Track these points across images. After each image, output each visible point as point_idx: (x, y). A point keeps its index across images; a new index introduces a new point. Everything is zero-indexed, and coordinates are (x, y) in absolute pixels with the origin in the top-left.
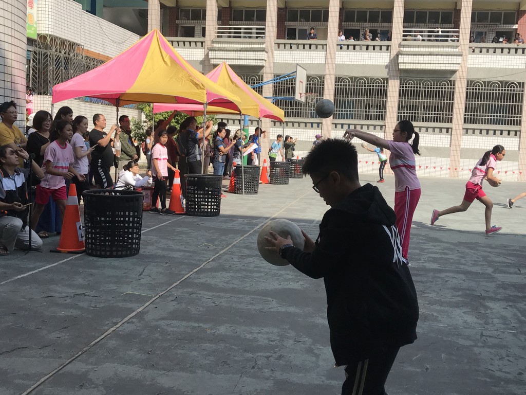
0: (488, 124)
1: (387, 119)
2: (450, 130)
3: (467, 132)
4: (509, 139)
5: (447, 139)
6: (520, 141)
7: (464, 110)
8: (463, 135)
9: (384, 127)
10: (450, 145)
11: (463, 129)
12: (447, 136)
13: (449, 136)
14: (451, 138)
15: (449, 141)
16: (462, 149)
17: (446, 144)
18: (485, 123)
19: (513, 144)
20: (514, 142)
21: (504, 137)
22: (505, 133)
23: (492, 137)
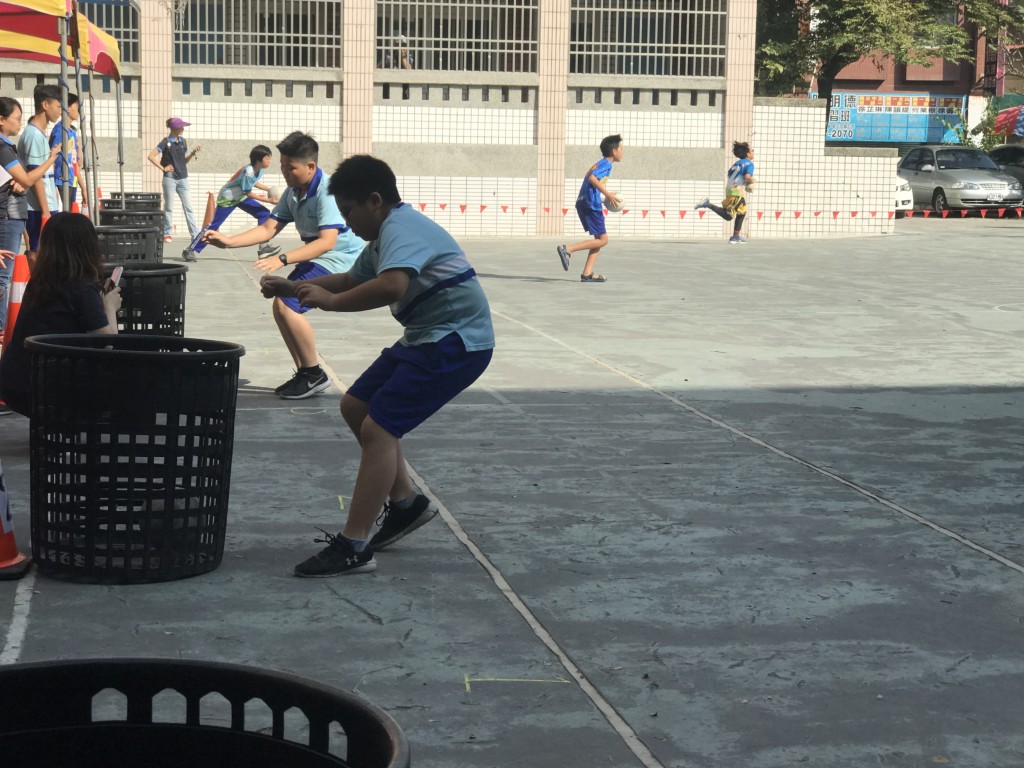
0: (636, 72)
1: (347, 62)
2: (532, 93)
3: (579, 99)
4: (695, 115)
5: (523, 120)
6: (724, 120)
7: (567, 33)
8: (570, 107)
9: (336, 88)
10: (536, 139)
11: (570, 88)
12: (524, 112)
13: (531, 112)
14: (536, 117)
15: (531, 127)
16: (569, 149)
17: (523, 134)
18: (628, 72)
19: (707, 130)
20: (708, 123)
21: (682, 110)
22: (684, 99)
23: (649, 110)
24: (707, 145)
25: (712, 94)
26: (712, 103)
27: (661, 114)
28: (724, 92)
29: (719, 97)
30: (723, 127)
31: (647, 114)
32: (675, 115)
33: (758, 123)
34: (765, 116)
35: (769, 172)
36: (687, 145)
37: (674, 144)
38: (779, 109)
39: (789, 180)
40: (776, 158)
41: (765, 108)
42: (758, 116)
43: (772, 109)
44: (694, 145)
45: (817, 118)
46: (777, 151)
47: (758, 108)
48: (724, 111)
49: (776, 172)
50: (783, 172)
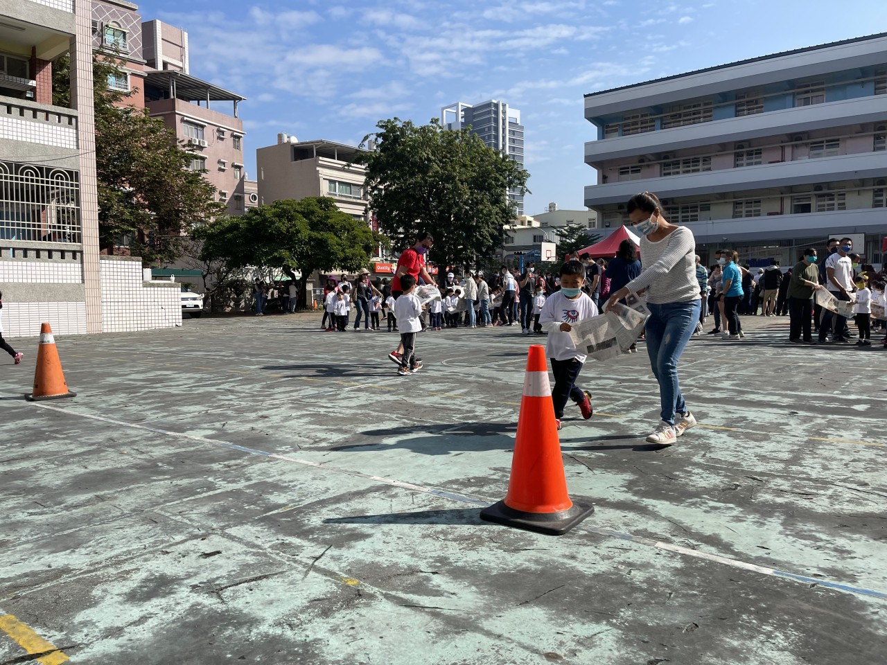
0: (24, 239)
4: (64, 265)
19: (73, 273)
20: (73, 269)
21: (56, 262)
22: (56, 255)
23: (34, 261)
24: (73, 282)
25: (74, 253)
26: (74, 257)
27: (42, 264)
28: (81, 252)
29: (78, 255)
30: (82, 271)
31: (33, 264)
32: (51, 264)
33: (103, 269)
34: (107, 266)
35: (112, 296)
36: (60, 281)
37: (52, 281)
38: (115, 262)
39: (124, 300)
40: (116, 289)
41: (107, 262)
42: (103, 265)
43: (111, 262)
44: (65, 281)
45: (137, 267)
46: (116, 285)
47: (103, 261)
48: (82, 262)
49: (116, 296)
50: (120, 296)
